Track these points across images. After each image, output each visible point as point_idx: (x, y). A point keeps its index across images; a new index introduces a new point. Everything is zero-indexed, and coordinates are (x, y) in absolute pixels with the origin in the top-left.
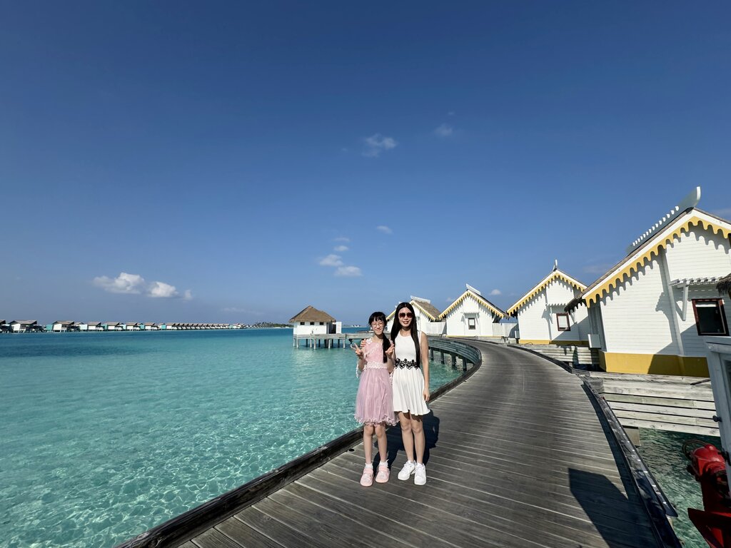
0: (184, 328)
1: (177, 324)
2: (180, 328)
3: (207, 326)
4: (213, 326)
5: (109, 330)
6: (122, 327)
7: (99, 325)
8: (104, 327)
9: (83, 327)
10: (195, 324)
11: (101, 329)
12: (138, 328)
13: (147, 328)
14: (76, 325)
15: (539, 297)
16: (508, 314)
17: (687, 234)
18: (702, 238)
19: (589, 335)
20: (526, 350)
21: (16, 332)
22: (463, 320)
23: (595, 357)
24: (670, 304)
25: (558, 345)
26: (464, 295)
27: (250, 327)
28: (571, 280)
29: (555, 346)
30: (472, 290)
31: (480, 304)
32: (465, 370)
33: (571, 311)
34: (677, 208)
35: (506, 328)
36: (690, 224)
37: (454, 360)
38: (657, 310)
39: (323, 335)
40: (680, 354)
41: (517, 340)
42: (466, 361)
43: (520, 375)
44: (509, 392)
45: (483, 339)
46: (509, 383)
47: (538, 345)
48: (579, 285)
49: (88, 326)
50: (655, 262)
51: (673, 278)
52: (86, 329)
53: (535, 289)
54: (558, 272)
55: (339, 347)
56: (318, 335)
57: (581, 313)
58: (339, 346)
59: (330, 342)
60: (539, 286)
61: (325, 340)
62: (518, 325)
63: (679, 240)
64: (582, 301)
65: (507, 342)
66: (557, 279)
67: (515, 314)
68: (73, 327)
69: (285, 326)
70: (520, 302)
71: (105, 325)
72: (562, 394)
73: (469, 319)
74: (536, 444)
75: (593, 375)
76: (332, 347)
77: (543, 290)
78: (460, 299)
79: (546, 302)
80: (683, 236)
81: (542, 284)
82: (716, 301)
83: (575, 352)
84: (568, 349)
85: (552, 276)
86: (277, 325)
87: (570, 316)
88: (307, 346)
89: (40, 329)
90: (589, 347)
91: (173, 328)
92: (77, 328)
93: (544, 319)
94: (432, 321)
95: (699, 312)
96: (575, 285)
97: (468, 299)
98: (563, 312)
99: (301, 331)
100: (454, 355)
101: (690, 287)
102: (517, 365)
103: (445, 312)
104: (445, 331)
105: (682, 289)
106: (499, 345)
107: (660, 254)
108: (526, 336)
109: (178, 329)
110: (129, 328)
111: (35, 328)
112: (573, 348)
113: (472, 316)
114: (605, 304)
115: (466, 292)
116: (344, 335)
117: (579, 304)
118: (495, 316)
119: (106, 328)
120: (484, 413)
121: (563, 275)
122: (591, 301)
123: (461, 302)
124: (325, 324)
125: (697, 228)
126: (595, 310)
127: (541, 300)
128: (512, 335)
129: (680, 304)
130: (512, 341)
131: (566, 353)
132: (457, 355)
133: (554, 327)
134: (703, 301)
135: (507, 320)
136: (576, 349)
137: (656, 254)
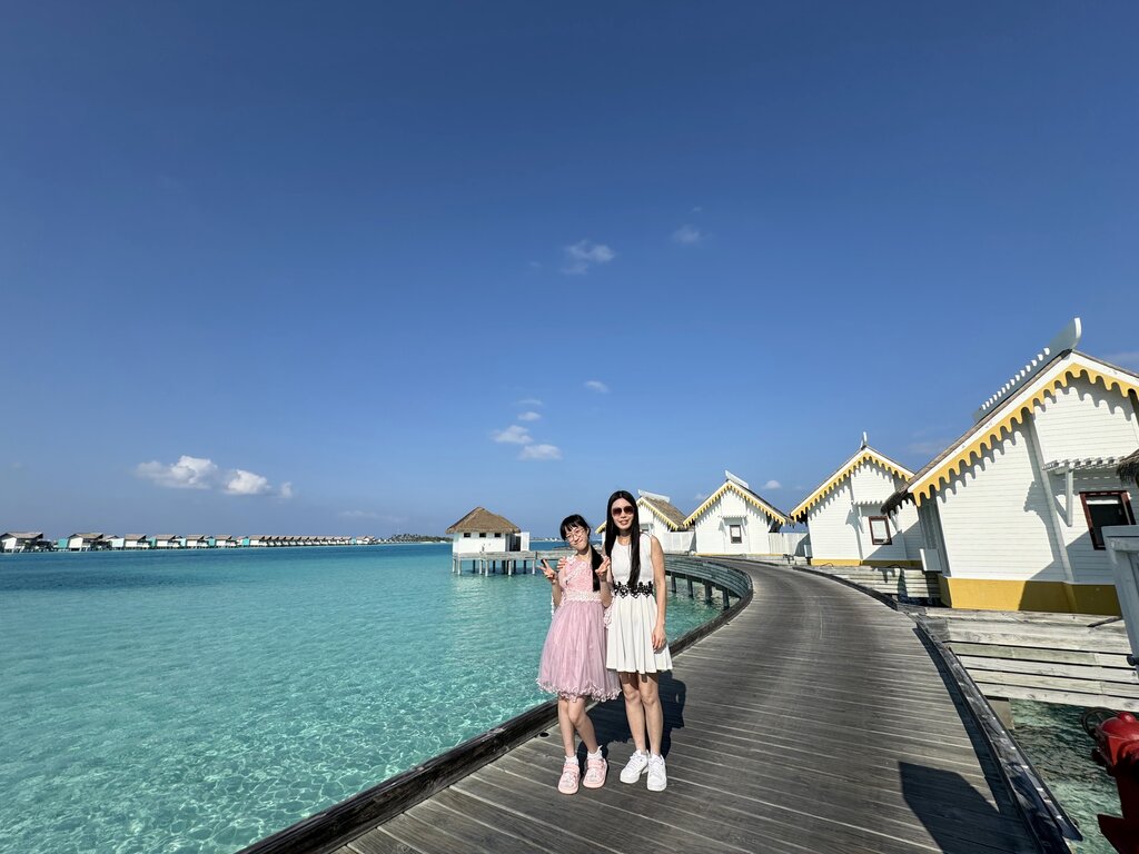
0: (279, 544)
1: (267, 537)
2: (272, 544)
3: (316, 540)
4: (324, 540)
5: (159, 548)
6: (179, 543)
7: (143, 540)
8: (150, 543)
9: (117, 543)
10: (296, 538)
11: (146, 545)
12: (205, 545)
13: (219, 543)
14: (105, 539)
15: (841, 491)
16: (792, 518)
17: (1066, 391)
18: (1088, 397)
19: (922, 551)
20: (822, 574)
21: (9, 551)
22: (721, 528)
23: (934, 586)
24: (1047, 500)
25: (874, 567)
26: (721, 489)
27: (383, 542)
28: (888, 463)
29: (869, 568)
30: (734, 480)
31: (747, 502)
32: (727, 608)
33: (892, 512)
34: (1047, 351)
35: (790, 540)
36: (1069, 375)
37: (709, 593)
38: (1026, 509)
39: (500, 554)
40: (1067, 579)
41: (809, 559)
42: (728, 593)
43: (814, 613)
44: (798, 641)
45: (754, 559)
46: (798, 626)
47: (842, 568)
48: (902, 471)
49: (125, 541)
50: (1018, 434)
51: (1047, 459)
52: (122, 545)
53: (834, 479)
54: (868, 452)
55: (525, 573)
56: (492, 554)
57: (907, 516)
58: (525, 571)
59: (511, 565)
60: (839, 474)
61: (504, 562)
62: (808, 537)
63: (1054, 399)
64: (908, 496)
65: (792, 562)
66: (868, 461)
67: (804, 518)
68: (100, 543)
69: (439, 539)
70: (811, 499)
71: (153, 539)
72: (883, 642)
73: (732, 526)
74: (844, 723)
75: (932, 613)
76: (515, 572)
77: (847, 480)
78: (716, 494)
79: (852, 499)
80: (1058, 393)
81: (844, 470)
82: (1119, 495)
83: (901, 578)
84: (889, 573)
85: (859, 457)
86: (427, 539)
87: (889, 521)
88: (474, 571)
89: (48, 546)
90: (922, 569)
91: (261, 544)
92: (108, 545)
93: (850, 526)
94: (673, 531)
95: (1092, 512)
96: (896, 472)
97: (730, 494)
98: (879, 514)
99: (465, 547)
100: (709, 585)
101: (1076, 473)
102: (810, 599)
103: (693, 516)
104: (693, 547)
105: (1063, 475)
106: (781, 568)
107: (1026, 422)
108: (821, 554)
109: (269, 546)
110: (191, 544)
111: (39, 544)
112: (897, 571)
113: (735, 523)
114: (944, 501)
115: (726, 485)
116: (533, 553)
117: (904, 502)
118: (772, 522)
119: (153, 544)
120: (759, 674)
121: (876, 456)
122: (922, 495)
123: (718, 500)
124: (503, 536)
125: (1080, 381)
126: (928, 510)
127: (844, 495)
128: (800, 553)
129: (1061, 499)
130: (800, 561)
131: (886, 580)
132: (714, 584)
133: (866, 538)
134: (1098, 495)
135: (792, 528)
136: (902, 572)
137: (1020, 421)
